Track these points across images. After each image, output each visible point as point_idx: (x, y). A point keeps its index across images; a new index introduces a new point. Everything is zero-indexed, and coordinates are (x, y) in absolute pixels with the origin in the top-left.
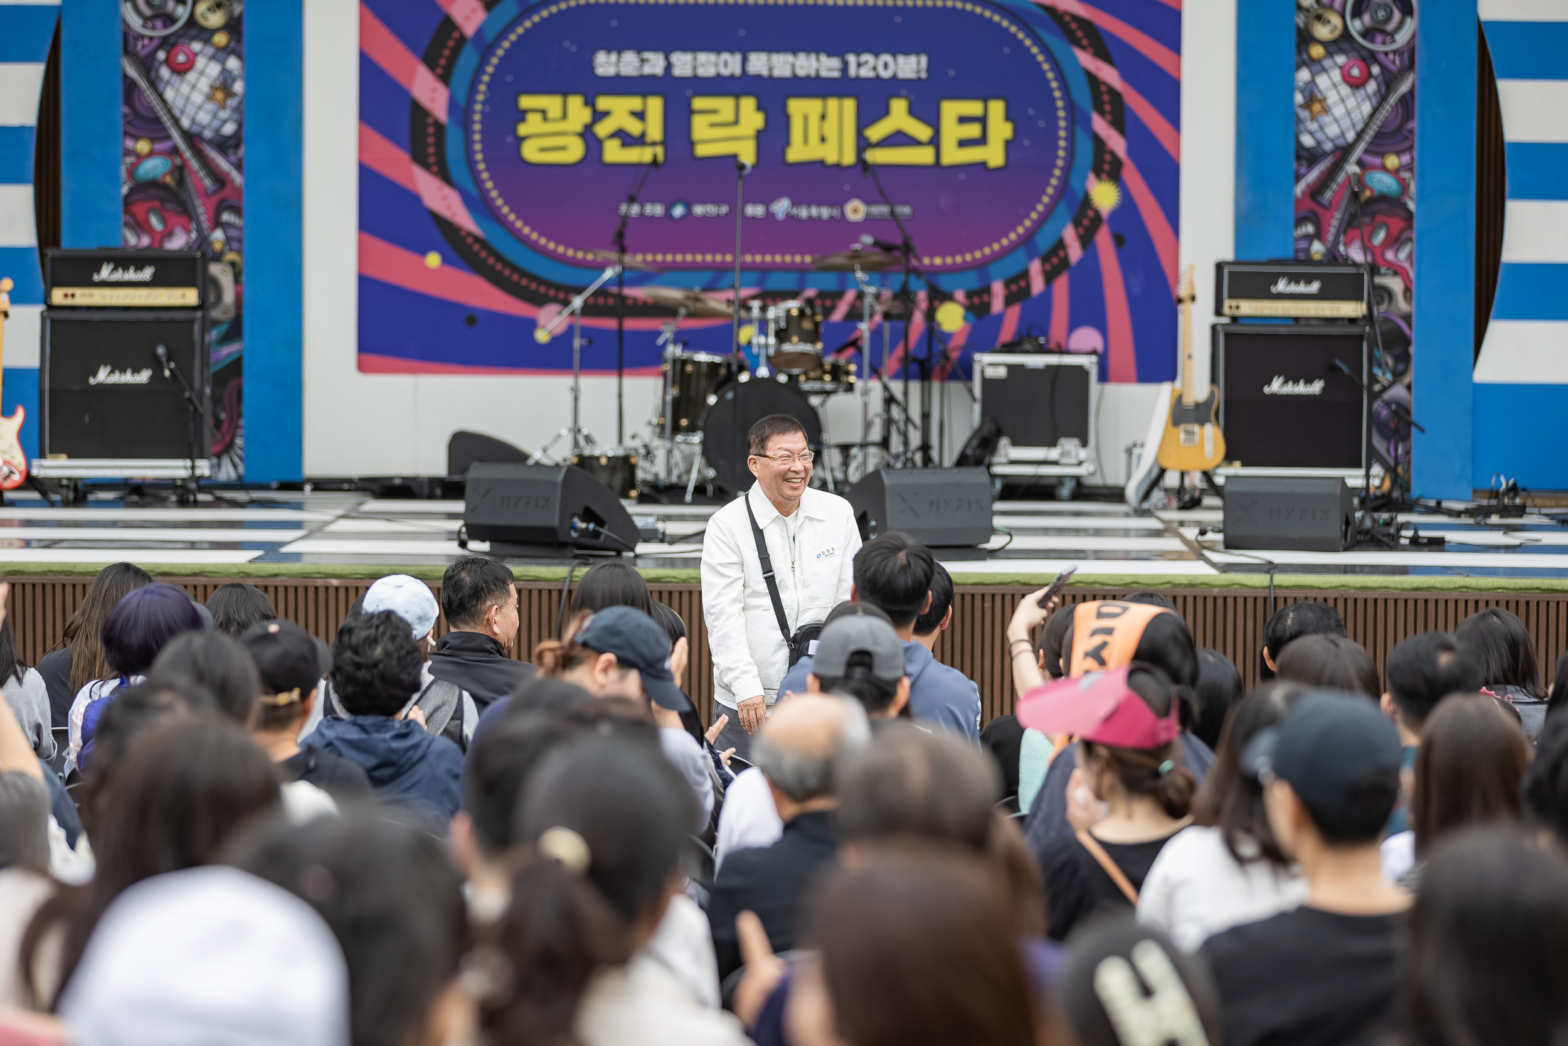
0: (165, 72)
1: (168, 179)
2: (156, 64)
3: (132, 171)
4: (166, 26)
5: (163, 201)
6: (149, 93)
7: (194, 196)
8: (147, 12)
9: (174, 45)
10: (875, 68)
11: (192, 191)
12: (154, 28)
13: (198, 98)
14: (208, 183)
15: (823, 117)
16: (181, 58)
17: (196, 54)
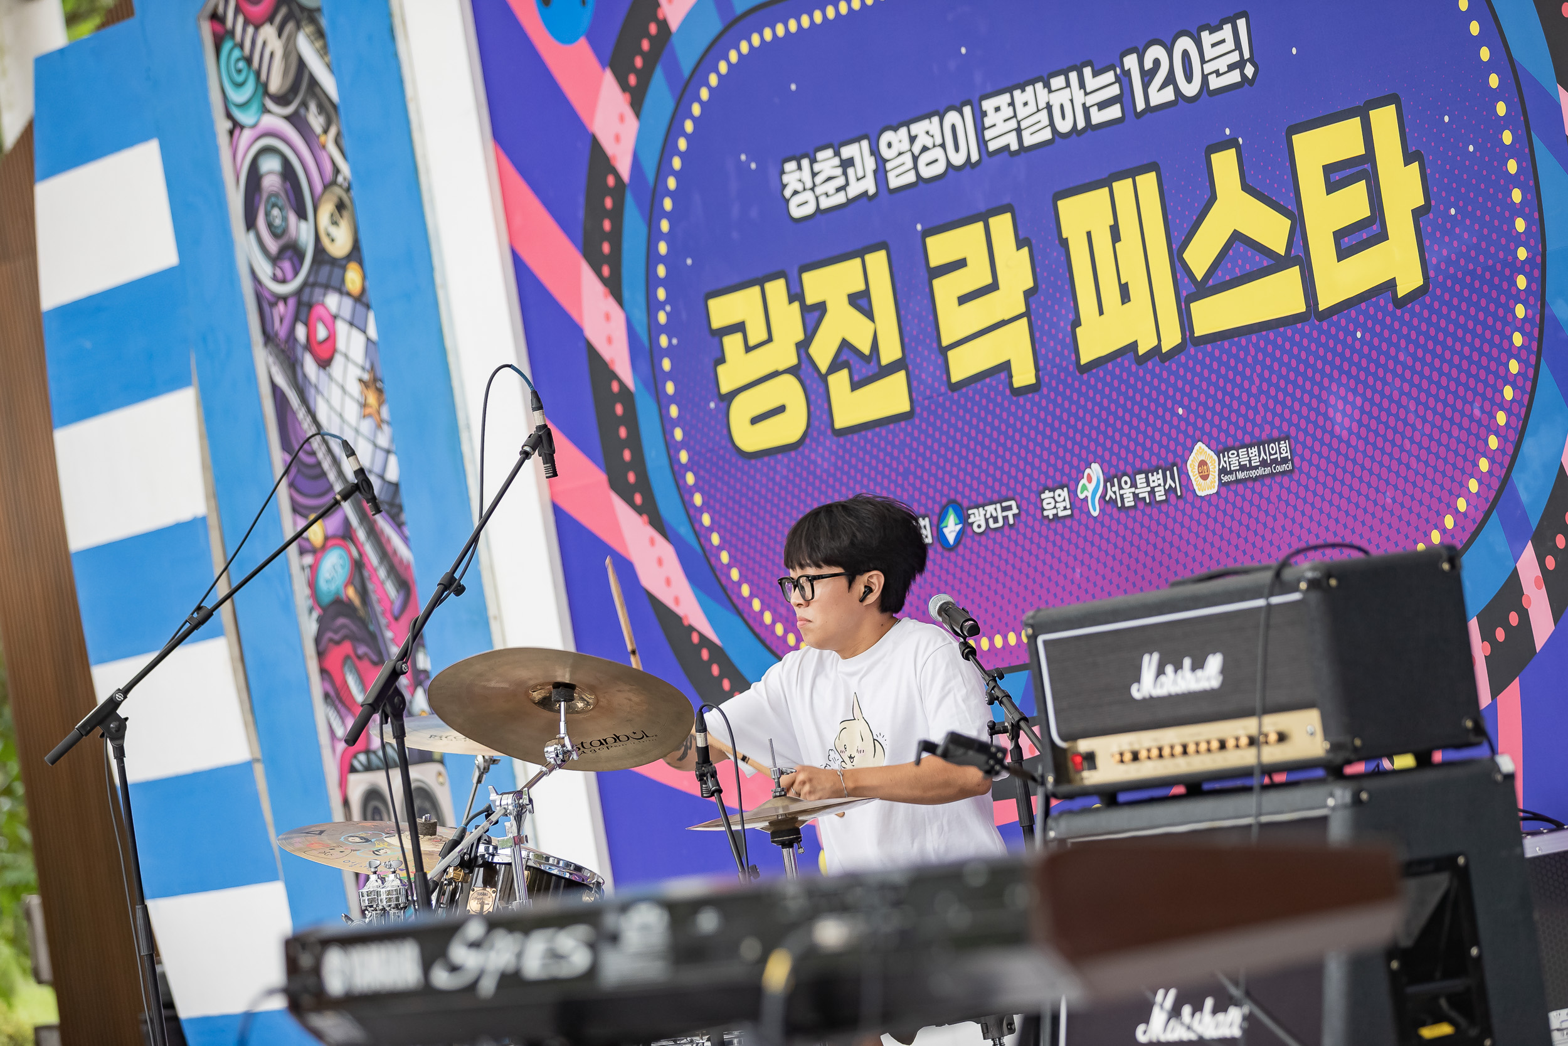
0: (310, 366)
1: (351, 593)
2: (299, 350)
3: (312, 584)
4: (296, 273)
5: (353, 638)
6: (301, 413)
7: (383, 621)
8: (273, 246)
9: (310, 306)
10: (1170, 80)
11: (378, 609)
12: (284, 281)
13: (352, 411)
14: (391, 589)
15: (1115, 234)
16: (322, 333)
17: (335, 317)
